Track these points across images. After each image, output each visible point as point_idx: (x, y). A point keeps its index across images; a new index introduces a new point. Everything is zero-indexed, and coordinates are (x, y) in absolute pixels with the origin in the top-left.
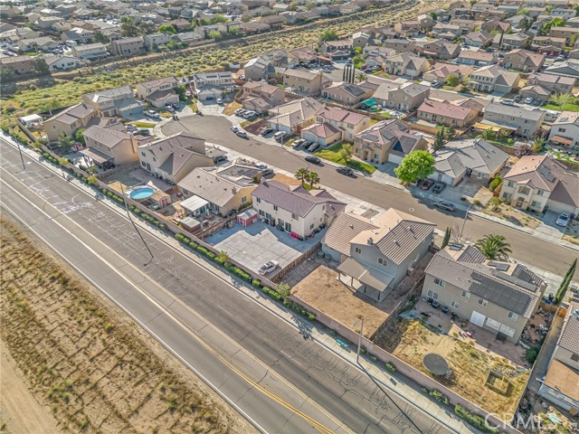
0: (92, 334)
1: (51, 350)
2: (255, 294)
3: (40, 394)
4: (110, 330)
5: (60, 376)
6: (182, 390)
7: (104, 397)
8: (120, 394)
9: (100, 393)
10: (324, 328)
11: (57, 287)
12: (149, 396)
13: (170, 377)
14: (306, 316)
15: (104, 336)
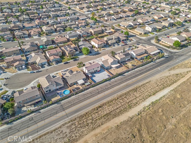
0: (117, 102)
1: (119, 109)
2: (113, 79)
3: (129, 110)
4: (118, 99)
5: (126, 107)
6: (133, 90)
7: (132, 100)
8: (132, 98)
9: (131, 101)
10: (125, 73)
11: (100, 109)
12: (133, 94)
13: (130, 91)
14: (121, 74)
15: (119, 100)
